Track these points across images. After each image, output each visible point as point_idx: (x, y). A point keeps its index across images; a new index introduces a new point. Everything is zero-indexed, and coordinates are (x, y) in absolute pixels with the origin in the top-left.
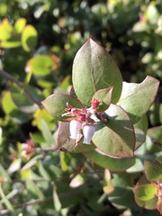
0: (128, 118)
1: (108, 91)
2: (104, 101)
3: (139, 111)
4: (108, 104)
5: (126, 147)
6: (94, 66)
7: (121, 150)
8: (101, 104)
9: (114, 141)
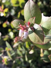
0: (42, 30)
1: (33, 19)
2: (32, 23)
3: (49, 27)
4: (33, 24)
5: (41, 41)
6: (31, 10)
7: (39, 42)
8: (31, 24)
9: (36, 38)
